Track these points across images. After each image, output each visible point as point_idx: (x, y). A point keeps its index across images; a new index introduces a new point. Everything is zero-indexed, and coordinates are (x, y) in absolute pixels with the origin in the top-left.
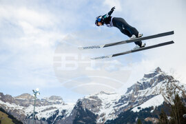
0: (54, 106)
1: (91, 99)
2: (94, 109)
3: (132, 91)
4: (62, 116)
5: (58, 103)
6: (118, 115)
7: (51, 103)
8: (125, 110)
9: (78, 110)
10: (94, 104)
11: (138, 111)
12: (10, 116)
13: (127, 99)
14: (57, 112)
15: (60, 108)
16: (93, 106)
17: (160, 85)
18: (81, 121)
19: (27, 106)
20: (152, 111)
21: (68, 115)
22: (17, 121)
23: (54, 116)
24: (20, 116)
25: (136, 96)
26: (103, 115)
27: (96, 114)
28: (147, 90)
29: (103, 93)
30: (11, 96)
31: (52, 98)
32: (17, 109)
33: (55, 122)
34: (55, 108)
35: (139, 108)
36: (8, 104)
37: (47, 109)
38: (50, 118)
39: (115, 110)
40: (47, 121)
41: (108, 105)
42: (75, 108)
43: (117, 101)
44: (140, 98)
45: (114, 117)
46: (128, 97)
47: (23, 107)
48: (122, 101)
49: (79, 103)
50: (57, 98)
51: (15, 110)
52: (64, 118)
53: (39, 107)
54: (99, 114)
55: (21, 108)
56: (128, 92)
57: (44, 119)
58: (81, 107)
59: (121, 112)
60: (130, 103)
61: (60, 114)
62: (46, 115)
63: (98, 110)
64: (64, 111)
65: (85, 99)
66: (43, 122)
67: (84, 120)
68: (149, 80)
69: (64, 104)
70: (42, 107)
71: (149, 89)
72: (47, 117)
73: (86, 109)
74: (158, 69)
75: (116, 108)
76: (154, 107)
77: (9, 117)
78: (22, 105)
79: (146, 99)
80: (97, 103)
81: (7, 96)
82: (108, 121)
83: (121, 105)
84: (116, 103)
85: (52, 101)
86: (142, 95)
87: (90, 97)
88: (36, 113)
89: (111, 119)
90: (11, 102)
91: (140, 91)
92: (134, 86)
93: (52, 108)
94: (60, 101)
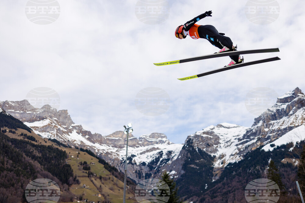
0: (156, 146)
1: (204, 136)
2: (210, 149)
3: (261, 122)
4: (168, 160)
5: (162, 142)
6: (244, 156)
7: (151, 143)
8: (253, 149)
9: (189, 151)
10: (210, 142)
11: (272, 149)
12: (101, 161)
13: (255, 134)
14: (161, 154)
15: (165, 148)
16: (208, 145)
17: (300, 113)
18: (193, 166)
19: (121, 147)
20: (291, 149)
21: (175, 158)
22: (110, 166)
23: (157, 159)
24: (114, 160)
25: (266, 130)
26: (222, 156)
27: (212, 155)
28: (282, 120)
29: (221, 126)
30: (100, 135)
31: (153, 136)
32: (109, 151)
33: (159, 167)
34: (158, 149)
35: (272, 146)
36: (97, 146)
37: (148, 151)
38: (152, 163)
39: (239, 149)
40: (148, 166)
41: (228, 143)
42: (184, 148)
43: (241, 137)
44: (273, 131)
45: (238, 159)
46: (257, 131)
47: (116, 149)
48: (248, 137)
49: (189, 142)
50: (160, 135)
51: (107, 153)
52: (170, 162)
53: (136, 149)
54: (217, 155)
55: (114, 150)
56: (255, 124)
57: (144, 164)
58: (193, 147)
59: (246, 151)
60: (259, 139)
61: (165, 156)
62: (147, 159)
63: (216, 151)
64: (170, 153)
65: (196, 136)
66: (143, 167)
67: (196, 164)
68: (284, 106)
69: (169, 144)
70: (140, 148)
71: (285, 118)
72: (148, 161)
73: (199, 150)
74: (298, 90)
75: (240, 146)
76: (295, 144)
77: (99, 162)
78: (116, 147)
79: (282, 132)
80: (213, 141)
81: (96, 135)
82: (230, 164)
83: (247, 142)
84: (239, 140)
85: (153, 140)
86: (276, 127)
87: (204, 133)
88: (133, 156)
89: (233, 161)
90: (101, 143)
91: (272, 122)
92: (263, 115)
93: (154, 149)
94: (164, 139)
